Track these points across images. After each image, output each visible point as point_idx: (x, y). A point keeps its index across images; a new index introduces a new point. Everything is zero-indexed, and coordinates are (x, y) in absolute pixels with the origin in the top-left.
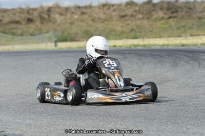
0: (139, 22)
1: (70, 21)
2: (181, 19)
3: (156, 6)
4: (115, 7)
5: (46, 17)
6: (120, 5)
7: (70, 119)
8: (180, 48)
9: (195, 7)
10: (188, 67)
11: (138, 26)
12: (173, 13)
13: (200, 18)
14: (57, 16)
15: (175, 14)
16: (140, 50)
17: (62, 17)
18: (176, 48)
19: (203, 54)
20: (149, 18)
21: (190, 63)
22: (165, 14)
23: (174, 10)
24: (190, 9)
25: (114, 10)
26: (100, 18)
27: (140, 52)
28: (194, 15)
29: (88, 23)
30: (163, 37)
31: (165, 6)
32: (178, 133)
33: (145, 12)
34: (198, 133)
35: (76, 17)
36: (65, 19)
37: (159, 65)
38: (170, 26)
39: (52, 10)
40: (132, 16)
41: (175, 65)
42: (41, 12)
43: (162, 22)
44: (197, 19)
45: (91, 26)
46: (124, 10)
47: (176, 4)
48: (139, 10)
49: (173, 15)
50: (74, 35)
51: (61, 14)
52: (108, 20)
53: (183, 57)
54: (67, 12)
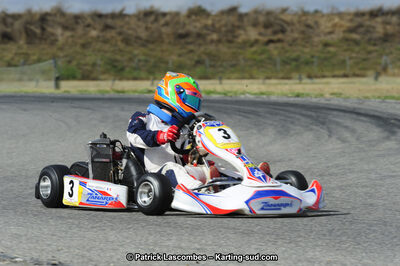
0: (212, 48)
1: (81, 41)
2: (291, 45)
3: (245, 19)
4: (168, 18)
5: (38, 31)
6: (177, 14)
7: (93, 228)
8: (292, 100)
9: (316, 23)
10: (308, 136)
11: (209, 55)
12: (275, 33)
13: (326, 45)
14: (59, 31)
15: (280, 36)
16: (218, 101)
17: (68, 34)
18: (285, 99)
19: (335, 113)
20: (230, 42)
21: (311, 130)
22: (260, 34)
23: (277, 28)
24: (308, 26)
25: (167, 24)
26: (138, 38)
27: (217, 105)
28: (316, 39)
29: (116, 45)
30: (258, 78)
31: (262, 19)
32: (299, 261)
33: (224, 29)
34: (335, 262)
35: (94, 33)
36: (72, 36)
37: (255, 132)
38: (270, 58)
39: (49, 18)
40: (199, 35)
41: (284, 132)
42: (28, 23)
43: (254, 49)
44: (320, 47)
45: (121, 51)
46: (184, 25)
47: (283, 17)
48: (213, 25)
49: (275, 38)
50: (88, 68)
51: (65, 28)
52: (153, 43)
53: (297, 116)
54: (77, 23)
